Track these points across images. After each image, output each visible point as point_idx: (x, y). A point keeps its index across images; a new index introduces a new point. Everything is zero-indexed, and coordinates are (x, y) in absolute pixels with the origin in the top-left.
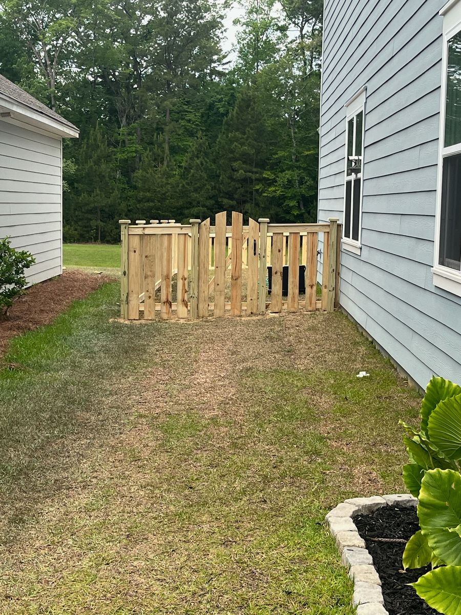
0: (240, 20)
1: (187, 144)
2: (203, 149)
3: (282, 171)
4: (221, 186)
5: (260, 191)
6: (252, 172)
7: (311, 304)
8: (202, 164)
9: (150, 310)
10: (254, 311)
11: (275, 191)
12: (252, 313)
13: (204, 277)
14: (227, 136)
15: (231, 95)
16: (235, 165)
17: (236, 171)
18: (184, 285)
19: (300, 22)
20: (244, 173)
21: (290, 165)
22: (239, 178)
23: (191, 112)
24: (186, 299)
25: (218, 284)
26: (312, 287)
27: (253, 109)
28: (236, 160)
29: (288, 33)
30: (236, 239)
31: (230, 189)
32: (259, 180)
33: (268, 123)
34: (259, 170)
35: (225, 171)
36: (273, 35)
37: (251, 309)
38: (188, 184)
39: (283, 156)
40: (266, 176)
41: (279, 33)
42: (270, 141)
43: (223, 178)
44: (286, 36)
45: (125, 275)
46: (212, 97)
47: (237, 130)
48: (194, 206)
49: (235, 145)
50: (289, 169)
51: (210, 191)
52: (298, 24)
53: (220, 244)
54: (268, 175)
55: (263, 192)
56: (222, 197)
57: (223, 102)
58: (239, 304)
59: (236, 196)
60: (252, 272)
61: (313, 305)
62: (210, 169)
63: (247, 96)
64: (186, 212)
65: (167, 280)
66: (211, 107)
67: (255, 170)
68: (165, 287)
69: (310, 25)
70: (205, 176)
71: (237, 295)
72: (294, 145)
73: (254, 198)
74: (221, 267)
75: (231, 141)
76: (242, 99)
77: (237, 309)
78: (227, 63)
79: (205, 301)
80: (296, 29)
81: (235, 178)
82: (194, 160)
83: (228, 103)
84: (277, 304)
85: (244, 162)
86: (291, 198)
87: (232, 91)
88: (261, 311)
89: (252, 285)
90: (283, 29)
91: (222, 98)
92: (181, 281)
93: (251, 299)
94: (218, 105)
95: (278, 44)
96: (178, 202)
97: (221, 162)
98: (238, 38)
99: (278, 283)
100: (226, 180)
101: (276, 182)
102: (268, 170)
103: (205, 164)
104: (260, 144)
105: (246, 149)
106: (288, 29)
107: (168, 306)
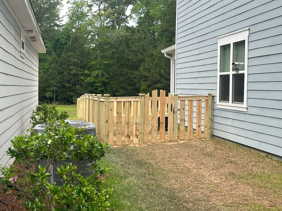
0: (70, 1)
1: (46, 58)
2: (55, 60)
3: (94, 71)
4: (64, 77)
5: (83, 79)
6: (79, 71)
7: (199, 135)
8: (55, 67)
9: (119, 140)
10: (171, 140)
11: (90, 80)
12: (170, 141)
13: (146, 123)
14: (67, 54)
15: (68, 36)
16: (71, 67)
17: (71, 70)
18: (136, 127)
19: (99, 3)
20: (75, 71)
21: (97, 68)
22: (73, 74)
23: (48, 43)
24: (137, 134)
25: (153, 126)
26: (199, 127)
27: (79, 42)
28: (71, 65)
29: (92, 8)
30: (162, 104)
31: (69, 79)
32: (82, 75)
33: (86, 49)
34: (82, 70)
35: (66, 70)
36: (85, 9)
37: (170, 139)
38: (48, 76)
39: (94, 64)
40: (86, 73)
41: (88, 8)
42: (87, 57)
43: (65, 74)
44: (91, 10)
45: (107, 123)
46: (58, 36)
47: (71, 51)
48: (51, 87)
49: (71, 59)
50: (96, 70)
51: (59, 79)
52: (97, 4)
53: (154, 106)
54: (87, 72)
55: (84, 80)
56: (65, 82)
57: (64, 39)
58: (164, 136)
59: (72, 82)
60: (170, 120)
61: (200, 136)
62: (59, 70)
63: (76, 36)
64: (47, 89)
65: (128, 124)
66: (58, 41)
67: (80, 70)
68: (127, 128)
69: (103, 5)
70: (56, 72)
71: (163, 132)
72: (99, 59)
73: (80, 83)
74: (155, 118)
75: (69, 57)
76: (74, 37)
77: (163, 139)
78: (61, 21)
79: (147, 135)
80: (96, 6)
81: (71, 73)
82: (51, 65)
83: (66, 39)
84: (183, 136)
85: (75, 66)
86: (98, 83)
87: (68, 34)
88: (175, 139)
89: (170, 127)
90: (90, 6)
91: (63, 37)
92: (135, 125)
93: (170, 134)
94: (61, 40)
95: (88, 13)
96: (43, 85)
97: (64, 66)
98: (69, 10)
99: (183, 125)
100: (67, 75)
101: (91, 75)
102: (86, 70)
103: (56, 67)
104: (83, 58)
105: (76, 60)
106: (93, 6)
107: (129, 138)
